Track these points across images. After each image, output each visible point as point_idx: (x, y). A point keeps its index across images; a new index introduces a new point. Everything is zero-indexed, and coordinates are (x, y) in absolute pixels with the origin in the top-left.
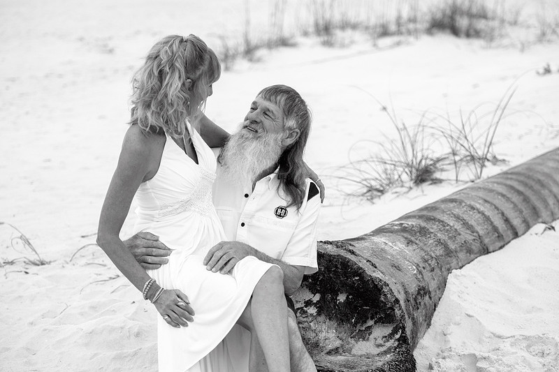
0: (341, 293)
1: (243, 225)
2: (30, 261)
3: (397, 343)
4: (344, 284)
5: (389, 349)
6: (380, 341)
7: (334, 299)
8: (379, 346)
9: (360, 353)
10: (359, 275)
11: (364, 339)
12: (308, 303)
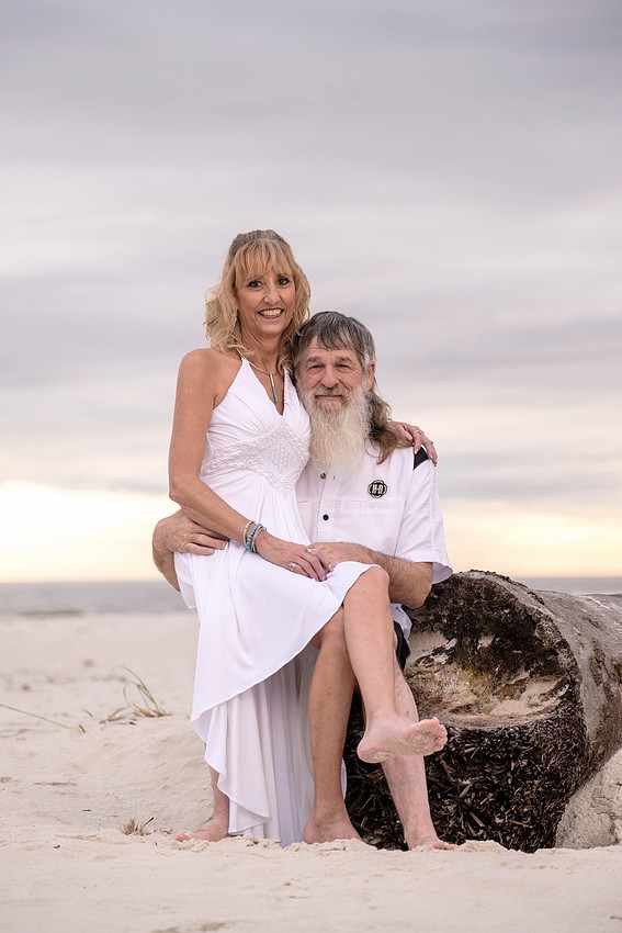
0: (486, 634)
1: (326, 517)
2: (142, 711)
3: (559, 701)
4: (487, 619)
5: (547, 709)
6: (536, 700)
7: (474, 644)
8: (531, 706)
9: (502, 713)
10: (511, 606)
11: (512, 697)
12: (438, 651)
